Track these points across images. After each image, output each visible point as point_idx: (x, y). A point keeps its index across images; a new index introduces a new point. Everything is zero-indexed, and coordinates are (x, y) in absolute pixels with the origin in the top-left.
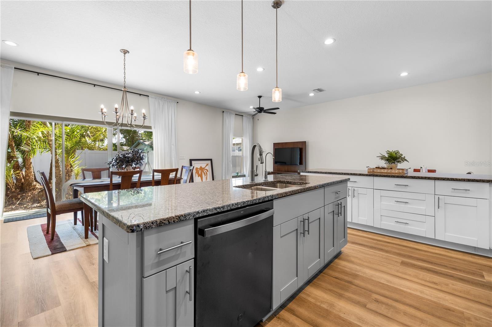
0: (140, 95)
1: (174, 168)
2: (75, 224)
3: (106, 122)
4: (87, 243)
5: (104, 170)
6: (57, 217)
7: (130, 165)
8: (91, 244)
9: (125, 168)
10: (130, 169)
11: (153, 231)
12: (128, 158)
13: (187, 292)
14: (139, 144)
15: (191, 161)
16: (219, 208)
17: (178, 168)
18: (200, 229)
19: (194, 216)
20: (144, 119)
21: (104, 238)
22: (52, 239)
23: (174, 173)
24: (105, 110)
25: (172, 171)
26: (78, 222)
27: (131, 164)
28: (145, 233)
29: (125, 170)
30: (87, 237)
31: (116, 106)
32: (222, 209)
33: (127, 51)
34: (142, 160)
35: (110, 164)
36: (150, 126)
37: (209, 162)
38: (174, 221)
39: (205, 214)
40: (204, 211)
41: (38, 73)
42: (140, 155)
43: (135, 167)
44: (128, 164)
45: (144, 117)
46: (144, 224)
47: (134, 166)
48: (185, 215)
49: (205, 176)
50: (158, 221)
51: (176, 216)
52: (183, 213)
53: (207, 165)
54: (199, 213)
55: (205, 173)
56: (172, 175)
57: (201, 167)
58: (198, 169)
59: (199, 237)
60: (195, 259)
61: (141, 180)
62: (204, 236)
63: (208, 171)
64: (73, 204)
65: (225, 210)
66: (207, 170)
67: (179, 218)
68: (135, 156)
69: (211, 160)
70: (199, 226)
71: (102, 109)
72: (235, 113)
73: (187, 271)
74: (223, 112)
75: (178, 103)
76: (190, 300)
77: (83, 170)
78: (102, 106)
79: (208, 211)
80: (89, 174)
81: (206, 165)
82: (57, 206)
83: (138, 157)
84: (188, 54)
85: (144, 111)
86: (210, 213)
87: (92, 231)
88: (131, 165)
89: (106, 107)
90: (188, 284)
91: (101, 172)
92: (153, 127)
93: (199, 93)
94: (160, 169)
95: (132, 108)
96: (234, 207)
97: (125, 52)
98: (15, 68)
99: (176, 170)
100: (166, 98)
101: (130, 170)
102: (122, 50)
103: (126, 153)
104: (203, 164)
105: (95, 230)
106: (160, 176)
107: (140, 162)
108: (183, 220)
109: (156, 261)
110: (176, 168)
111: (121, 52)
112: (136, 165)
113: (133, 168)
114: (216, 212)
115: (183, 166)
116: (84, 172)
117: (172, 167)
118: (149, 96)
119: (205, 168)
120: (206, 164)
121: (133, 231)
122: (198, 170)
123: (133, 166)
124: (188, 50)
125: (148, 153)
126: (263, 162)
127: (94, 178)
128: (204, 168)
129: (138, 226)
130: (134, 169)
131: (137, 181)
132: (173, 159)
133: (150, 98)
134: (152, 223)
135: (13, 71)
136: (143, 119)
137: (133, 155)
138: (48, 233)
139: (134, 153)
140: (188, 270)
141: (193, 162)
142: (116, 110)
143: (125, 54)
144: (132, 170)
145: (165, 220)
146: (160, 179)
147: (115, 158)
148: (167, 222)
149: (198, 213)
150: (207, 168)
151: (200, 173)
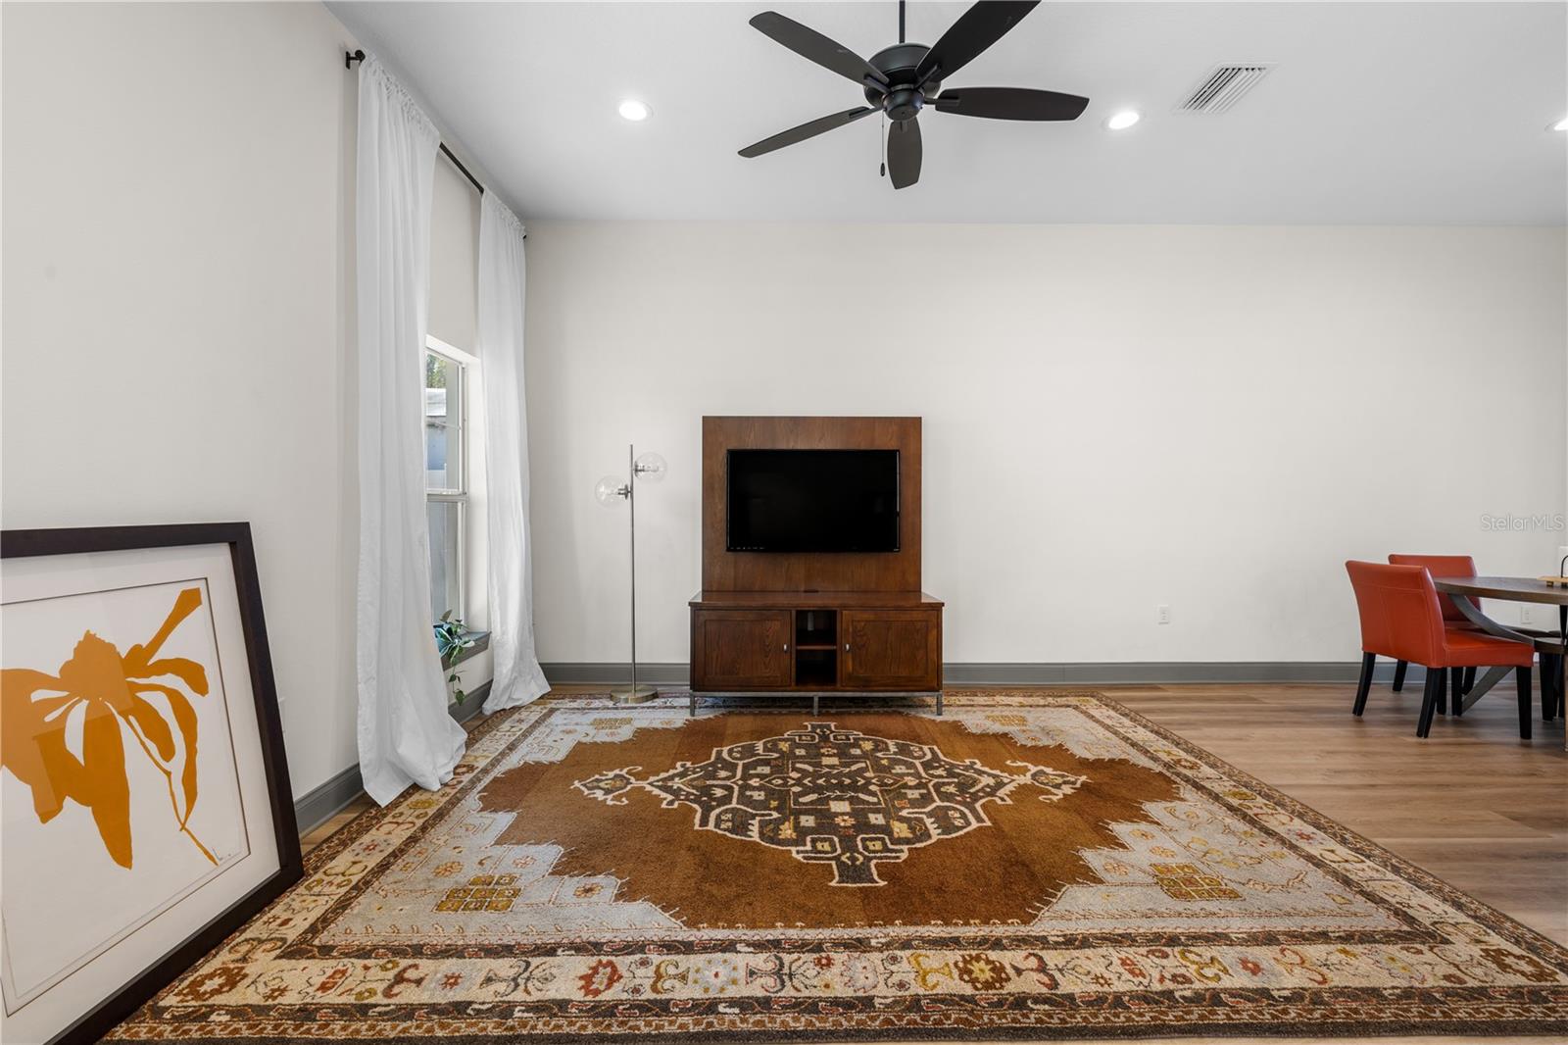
37: (214, 564)
49: (168, 752)
53: (188, 602)
58: (42, 681)
63: (201, 687)
69: (236, 538)
72: (438, 136)
74: (353, 57)
81: (169, 608)
119: (164, 653)
120: (174, 593)
122: (50, 705)
128: (140, 660)
150: (189, 641)
151: (74, 743)
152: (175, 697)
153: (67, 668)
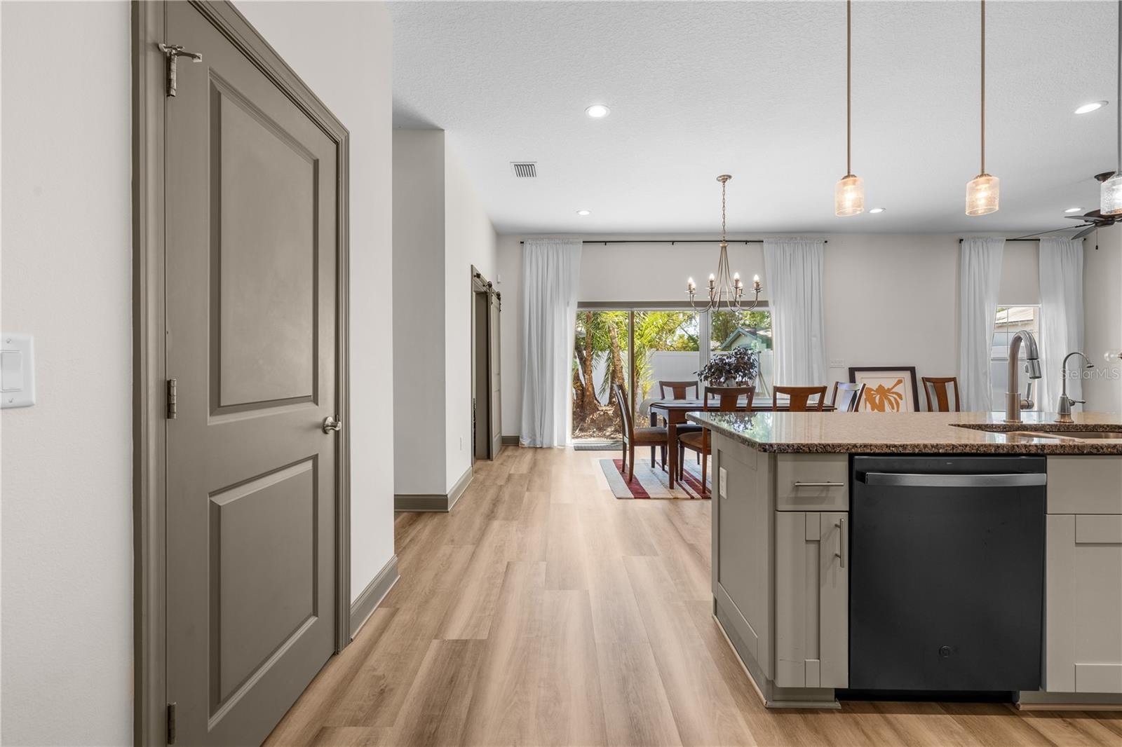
0: (746, 242)
1: (816, 384)
2: (653, 466)
3: (695, 302)
4: (674, 494)
5: (690, 384)
6: (636, 448)
7: (732, 377)
8: (679, 497)
9: (724, 383)
10: (733, 384)
11: (788, 457)
12: (729, 364)
13: (836, 555)
14: (740, 335)
15: (852, 372)
16: (895, 446)
17: (826, 385)
18: (857, 472)
19: (847, 450)
20: (757, 292)
21: (721, 468)
22: (631, 480)
23: (818, 396)
24: (694, 286)
25: (813, 390)
26: (656, 465)
27: (733, 375)
28: (779, 457)
29: (725, 386)
30: (672, 487)
31: (712, 277)
32: (901, 449)
33: (727, 176)
34: (752, 369)
35: (702, 374)
36: (765, 301)
37: (906, 376)
38: (816, 450)
39: (868, 451)
40: (865, 446)
41: (606, 242)
42: (749, 359)
43: (742, 382)
44: (730, 376)
45: (757, 290)
46: (779, 445)
47: (739, 379)
48: (833, 446)
49: (893, 408)
50: (796, 446)
51: (820, 444)
52: (830, 442)
53: (900, 382)
54: (857, 447)
55: (894, 402)
56: (813, 400)
57: (880, 386)
58: (873, 390)
59: (857, 483)
60: (850, 513)
61: (753, 405)
62: (864, 482)
63: (901, 399)
64: (653, 434)
65: (907, 452)
66: (900, 396)
67: (824, 447)
68: (741, 361)
69: (912, 370)
70: (857, 467)
71: (690, 285)
72: (1005, 239)
73: (836, 526)
74: (961, 240)
75: (826, 242)
76: (842, 565)
77: (662, 384)
78: (691, 280)
79: (872, 447)
80: (669, 392)
81: (896, 382)
82: (636, 434)
83: (745, 363)
84: (845, 184)
85: (756, 278)
86: (877, 451)
87: (677, 481)
88: (735, 378)
89: (695, 281)
90: (838, 544)
91: (685, 388)
92: (771, 303)
93: (881, 210)
94: (785, 385)
95: (737, 276)
96: (927, 451)
97: (725, 179)
98: (584, 242)
99: (823, 390)
100: (799, 238)
101: (732, 386)
102: (720, 177)
103: (725, 355)
104: (887, 380)
105: (681, 480)
106: (789, 402)
107: (750, 373)
108: (830, 452)
109: (793, 495)
110: (822, 386)
111: (719, 181)
112: (743, 378)
113: (737, 382)
114: (888, 451)
115: (837, 383)
116: (664, 387)
117: (813, 383)
118: (762, 242)
119: (893, 390)
120: (898, 379)
121: (765, 451)
122: (873, 394)
123: (737, 380)
124: (843, 176)
125: (760, 354)
126: (1037, 375)
127: (677, 397)
128: (889, 390)
129: (771, 445)
130: (740, 385)
131: (746, 406)
132: (815, 366)
133: (765, 245)
134: (788, 446)
135: (581, 248)
136: (755, 292)
137: (738, 359)
138: (623, 471)
139: (738, 356)
140: (838, 524)
141: (858, 375)
142: (712, 285)
143: (724, 182)
144: (735, 386)
145: (804, 446)
146: (789, 405)
147: (709, 365)
148: (807, 450)
149: (855, 446)
150: (899, 389)
151: (877, 401)
152: (895, 399)
153: (877, 389)
